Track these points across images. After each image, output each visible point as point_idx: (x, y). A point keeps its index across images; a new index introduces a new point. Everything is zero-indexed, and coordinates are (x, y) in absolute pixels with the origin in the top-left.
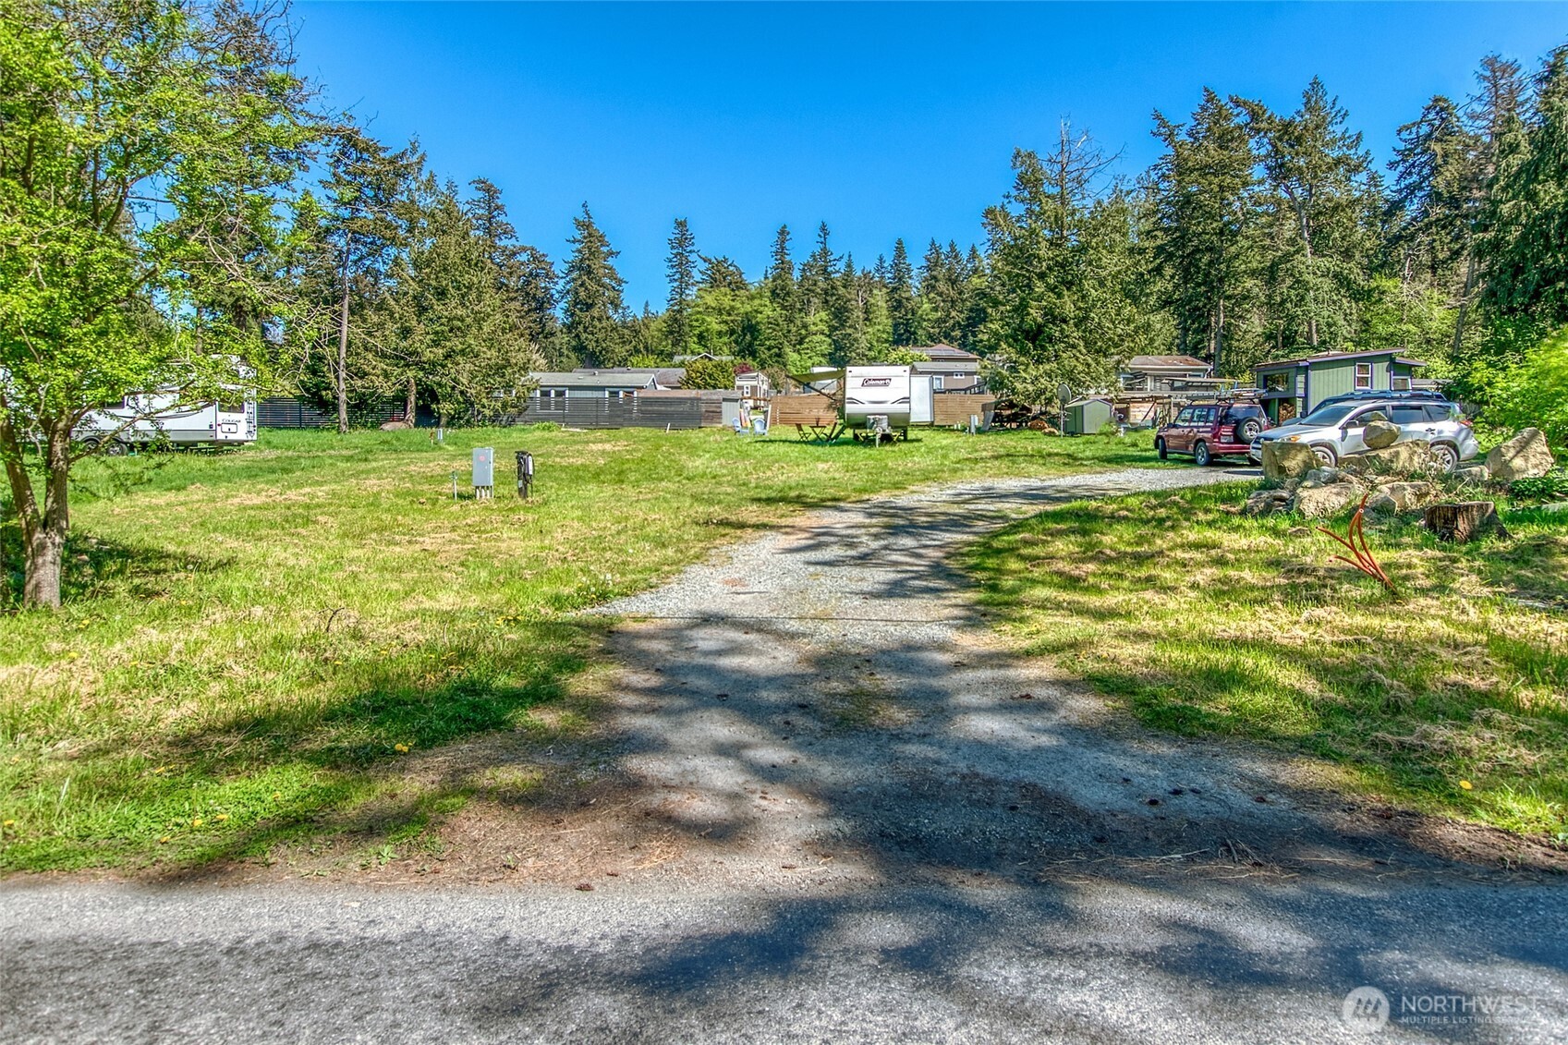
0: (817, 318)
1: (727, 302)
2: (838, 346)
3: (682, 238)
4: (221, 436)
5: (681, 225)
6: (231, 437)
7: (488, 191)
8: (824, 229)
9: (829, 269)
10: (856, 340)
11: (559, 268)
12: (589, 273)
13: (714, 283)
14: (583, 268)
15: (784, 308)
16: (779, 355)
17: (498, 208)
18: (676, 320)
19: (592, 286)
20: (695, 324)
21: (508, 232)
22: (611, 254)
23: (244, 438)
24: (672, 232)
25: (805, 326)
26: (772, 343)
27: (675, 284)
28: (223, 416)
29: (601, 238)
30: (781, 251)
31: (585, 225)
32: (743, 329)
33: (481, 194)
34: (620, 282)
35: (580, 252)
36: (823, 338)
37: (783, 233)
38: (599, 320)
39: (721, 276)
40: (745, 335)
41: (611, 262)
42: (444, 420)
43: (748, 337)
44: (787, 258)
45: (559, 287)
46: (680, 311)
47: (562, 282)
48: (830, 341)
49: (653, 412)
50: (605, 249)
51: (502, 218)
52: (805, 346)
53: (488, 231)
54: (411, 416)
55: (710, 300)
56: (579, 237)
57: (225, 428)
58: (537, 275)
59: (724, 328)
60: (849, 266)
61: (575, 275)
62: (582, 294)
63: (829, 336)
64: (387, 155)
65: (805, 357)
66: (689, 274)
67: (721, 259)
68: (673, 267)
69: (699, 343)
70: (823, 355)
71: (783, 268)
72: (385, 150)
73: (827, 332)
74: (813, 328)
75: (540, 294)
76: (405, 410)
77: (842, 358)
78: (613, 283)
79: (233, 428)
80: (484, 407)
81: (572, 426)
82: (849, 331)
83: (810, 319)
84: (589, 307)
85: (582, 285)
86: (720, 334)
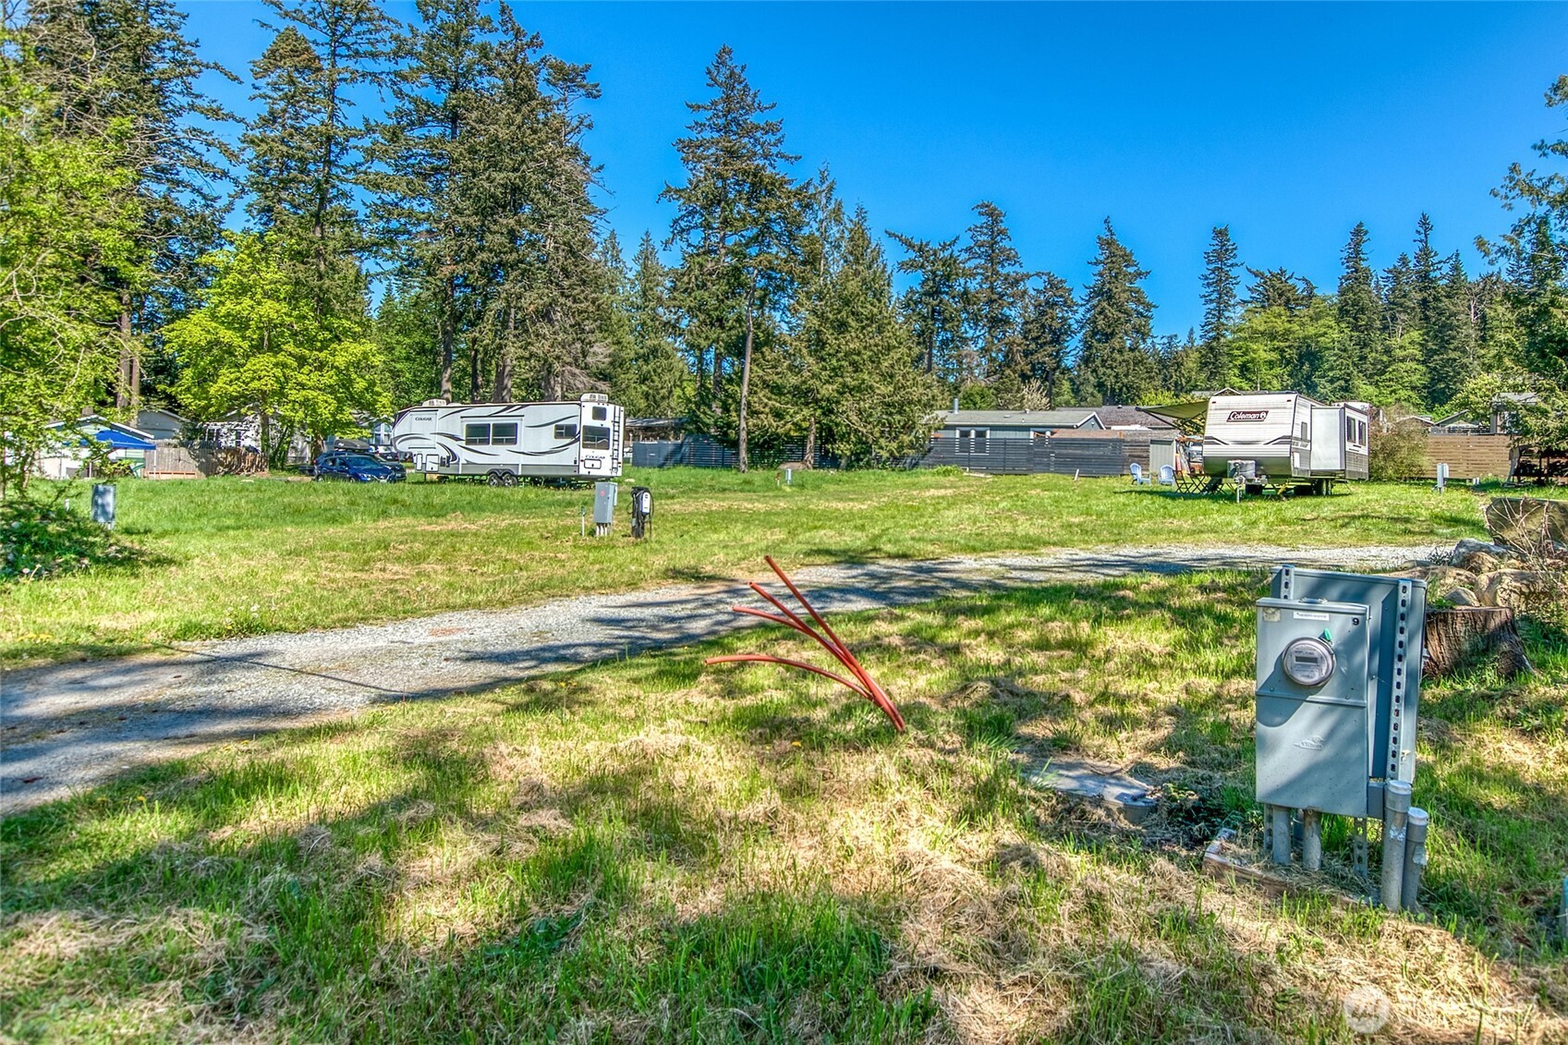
0: (1407, 340)
1: (1281, 325)
2: (1437, 376)
3: (1222, 249)
4: (583, 471)
5: (1221, 234)
6: (594, 472)
7: (991, 215)
8: (1425, 223)
9: (1432, 275)
10: (1464, 366)
11: (1079, 295)
12: (1110, 298)
13: (1266, 302)
14: (1102, 293)
15: (1356, 328)
16: (1346, 389)
17: (1001, 232)
18: (1212, 349)
19: (1112, 312)
20: (1236, 352)
21: (1011, 258)
22: (1139, 274)
23: (608, 473)
24: (1209, 244)
25: (1388, 351)
26: (1337, 373)
27: (1213, 305)
28: (586, 452)
29: (1127, 259)
30: (1356, 254)
31: (1108, 244)
32: (1301, 356)
33: (984, 219)
34: (1149, 306)
35: (1101, 275)
36: (1414, 365)
37: (1359, 232)
38: (1120, 352)
39: (1276, 292)
40: (1303, 364)
41: (1138, 284)
42: (843, 462)
43: (1306, 367)
44: (1364, 264)
45: (1078, 316)
46: (1216, 338)
47: (1082, 310)
48: (1424, 369)
49: (1067, 456)
50: (1131, 270)
51: (1005, 244)
52: (1388, 376)
53: (991, 259)
54: (809, 456)
55: (1259, 322)
56: (1102, 258)
57: (589, 464)
58: (1055, 304)
59: (1274, 356)
60: (1456, 268)
61: (1095, 302)
62: (1101, 323)
63: (1424, 363)
64: (792, 188)
65: (1386, 392)
66: (1229, 294)
67: (1276, 271)
68: (1209, 285)
69: (1242, 375)
70: (1413, 388)
71: (1357, 276)
72: (790, 182)
73: (1419, 356)
74: (1399, 353)
75: (1056, 325)
76: (804, 450)
77: (1442, 391)
78: (1140, 309)
79: (597, 464)
80: (881, 448)
81: (976, 471)
82: (1453, 355)
83: (1395, 342)
84: (1108, 337)
85: (1100, 313)
86: (1271, 364)
